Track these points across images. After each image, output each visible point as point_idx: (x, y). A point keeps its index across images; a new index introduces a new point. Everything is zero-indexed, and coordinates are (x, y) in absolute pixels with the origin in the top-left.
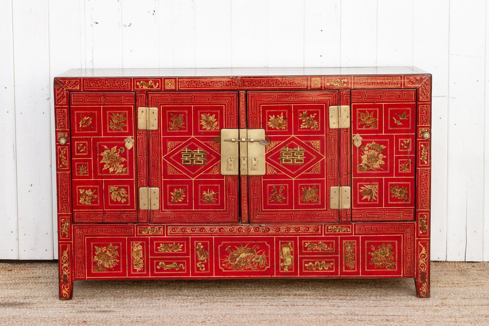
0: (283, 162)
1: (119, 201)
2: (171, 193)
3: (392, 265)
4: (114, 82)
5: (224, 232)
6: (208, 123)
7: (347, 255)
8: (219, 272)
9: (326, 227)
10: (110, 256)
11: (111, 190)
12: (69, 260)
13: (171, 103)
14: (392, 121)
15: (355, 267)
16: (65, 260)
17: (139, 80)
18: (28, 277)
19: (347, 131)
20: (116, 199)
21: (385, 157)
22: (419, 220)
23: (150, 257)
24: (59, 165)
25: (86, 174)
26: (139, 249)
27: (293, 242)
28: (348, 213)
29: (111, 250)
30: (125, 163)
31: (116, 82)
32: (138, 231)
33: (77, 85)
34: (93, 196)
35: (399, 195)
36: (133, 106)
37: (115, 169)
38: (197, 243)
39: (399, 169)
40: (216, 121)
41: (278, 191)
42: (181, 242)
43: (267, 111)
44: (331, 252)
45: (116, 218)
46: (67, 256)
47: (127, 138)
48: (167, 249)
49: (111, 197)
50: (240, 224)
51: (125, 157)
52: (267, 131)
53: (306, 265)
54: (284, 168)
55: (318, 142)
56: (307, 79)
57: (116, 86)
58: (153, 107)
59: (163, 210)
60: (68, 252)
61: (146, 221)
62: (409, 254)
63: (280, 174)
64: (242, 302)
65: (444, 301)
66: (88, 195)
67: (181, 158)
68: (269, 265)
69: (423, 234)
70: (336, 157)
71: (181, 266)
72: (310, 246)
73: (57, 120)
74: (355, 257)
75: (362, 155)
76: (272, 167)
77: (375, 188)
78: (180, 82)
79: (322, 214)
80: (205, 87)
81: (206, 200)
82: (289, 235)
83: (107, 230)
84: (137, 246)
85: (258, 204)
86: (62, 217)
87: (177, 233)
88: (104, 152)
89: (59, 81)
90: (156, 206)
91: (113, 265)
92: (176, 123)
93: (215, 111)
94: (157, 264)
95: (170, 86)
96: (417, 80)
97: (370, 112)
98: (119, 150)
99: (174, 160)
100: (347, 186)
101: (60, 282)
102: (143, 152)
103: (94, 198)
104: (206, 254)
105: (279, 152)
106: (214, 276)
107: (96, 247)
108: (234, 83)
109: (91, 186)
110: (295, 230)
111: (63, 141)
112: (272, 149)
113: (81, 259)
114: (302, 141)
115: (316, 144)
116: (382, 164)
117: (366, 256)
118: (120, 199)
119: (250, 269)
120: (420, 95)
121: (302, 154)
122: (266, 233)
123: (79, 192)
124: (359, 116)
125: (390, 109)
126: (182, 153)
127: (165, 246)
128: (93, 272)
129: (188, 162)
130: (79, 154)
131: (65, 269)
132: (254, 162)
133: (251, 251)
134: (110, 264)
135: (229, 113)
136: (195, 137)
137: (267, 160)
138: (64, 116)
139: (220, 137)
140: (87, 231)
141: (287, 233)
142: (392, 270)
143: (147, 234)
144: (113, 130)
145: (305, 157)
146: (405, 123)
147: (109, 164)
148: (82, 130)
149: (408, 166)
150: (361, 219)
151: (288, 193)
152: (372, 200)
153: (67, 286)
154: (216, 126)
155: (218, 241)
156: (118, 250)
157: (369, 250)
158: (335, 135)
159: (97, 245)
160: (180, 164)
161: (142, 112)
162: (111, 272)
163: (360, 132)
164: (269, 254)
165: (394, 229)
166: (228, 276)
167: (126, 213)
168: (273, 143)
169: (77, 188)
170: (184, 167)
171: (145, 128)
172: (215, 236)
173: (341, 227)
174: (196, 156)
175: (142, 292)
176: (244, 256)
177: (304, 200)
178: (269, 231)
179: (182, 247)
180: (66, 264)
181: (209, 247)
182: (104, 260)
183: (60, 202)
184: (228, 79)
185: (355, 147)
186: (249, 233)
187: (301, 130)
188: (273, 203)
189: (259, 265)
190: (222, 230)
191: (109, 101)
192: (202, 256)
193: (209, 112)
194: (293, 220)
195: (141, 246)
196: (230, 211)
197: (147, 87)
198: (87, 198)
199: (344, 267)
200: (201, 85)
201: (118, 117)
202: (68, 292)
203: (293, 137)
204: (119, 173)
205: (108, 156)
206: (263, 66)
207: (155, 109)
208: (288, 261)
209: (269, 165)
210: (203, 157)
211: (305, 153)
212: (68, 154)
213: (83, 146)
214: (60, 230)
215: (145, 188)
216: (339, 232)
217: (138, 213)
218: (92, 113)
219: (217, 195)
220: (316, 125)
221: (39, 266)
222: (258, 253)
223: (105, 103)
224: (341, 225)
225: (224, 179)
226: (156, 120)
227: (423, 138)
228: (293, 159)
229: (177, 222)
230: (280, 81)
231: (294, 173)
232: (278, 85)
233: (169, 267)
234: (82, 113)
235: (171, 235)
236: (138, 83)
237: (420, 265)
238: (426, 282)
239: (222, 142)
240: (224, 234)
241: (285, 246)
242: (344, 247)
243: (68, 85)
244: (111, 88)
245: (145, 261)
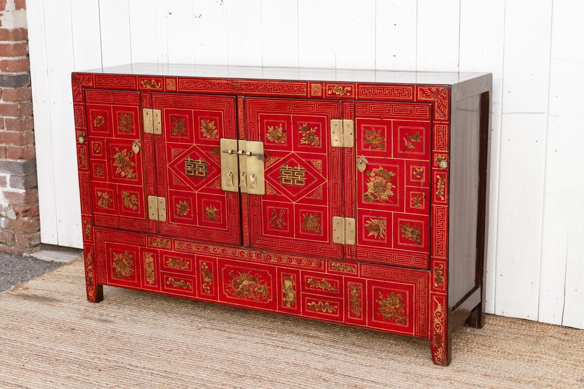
0: (283, 183)
1: (131, 208)
2: (177, 205)
3: (402, 319)
5: (227, 254)
6: (209, 130)
7: (353, 299)
8: (223, 297)
9: (329, 263)
10: (126, 264)
11: (124, 195)
13: (173, 105)
14: (402, 142)
15: (361, 315)
16: (89, 263)
19: (351, 151)
20: (129, 205)
21: (394, 187)
22: (434, 270)
23: (160, 271)
24: (80, 165)
25: (102, 176)
26: (150, 261)
27: (295, 275)
28: (353, 250)
29: (126, 258)
30: (133, 168)
31: (123, 80)
32: (149, 242)
33: (90, 82)
34: (109, 200)
35: (411, 236)
36: (138, 107)
37: (126, 173)
38: (202, 263)
39: (411, 203)
40: (215, 129)
41: (278, 215)
42: (188, 259)
43: (265, 121)
44: (335, 293)
45: (129, 225)
46: (90, 258)
47: (134, 141)
48: (175, 265)
49: (124, 203)
50: (242, 248)
51: (134, 161)
52: (266, 144)
53: (309, 304)
54: (284, 189)
55: (320, 162)
56: (307, 85)
57: (123, 84)
58: (157, 109)
59: (169, 222)
60: (91, 254)
61: (155, 232)
62: (422, 309)
63: (279, 195)
66: (105, 198)
67: (185, 168)
68: (272, 298)
69: (439, 287)
70: (339, 182)
71: (188, 285)
72: (313, 282)
73: (76, 118)
74: (360, 303)
75: (368, 182)
76: (272, 186)
77: (382, 224)
78: (181, 82)
79: (324, 247)
80: (204, 89)
81: (209, 216)
82: (291, 267)
83: (122, 237)
84: (149, 258)
85: (258, 227)
86: (85, 218)
87: (183, 249)
88: (116, 154)
89: (75, 77)
90: (163, 216)
91: (129, 274)
92: (179, 128)
93: (214, 117)
94: (167, 279)
95: (171, 86)
96: (432, 92)
97: (377, 129)
98: (129, 153)
99: (178, 169)
100: (352, 217)
101: (87, 283)
102: (150, 157)
103: (110, 203)
104: (211, 275)
105: (278, 170)
106: (218, 301)
107: (114, 253)
108: (232, 86)
109: (107, 189)
110: (297, 262)
111: (81, 140)
112: (271, 165)
114: (302, 159)
115: (318, 163)
116: (390, 195)
117: (373, 304)
118: (132, 206)
119: (253, 299)
120: (436, 113)
121: (302, 174)
122: (267, 261)
123: (97, 194)
124: (364, 134)
125: (399, 127)
126: (185, 162)
127: (173, 261)
128: (112, 278)
129: (191, 172)
130: (95, 155)
131: (90, 272)
132: (253, 180)
133: (254, 280)
134: (126, 272)
135: (227, 120)
136: (196, 145)
137: (266, 177)
138: (81, 114)
139: (220, 147)
140: (106, 235)
141: (289, 264)
142: (403, 326)
143: (157, 246)
144: (122, 132)
145: (306, 179)
146: (418, 146)
147: (120, 167)
148: (96, 130)
149: (422, 200)
150: (367, 259)
151: (288, 218)
152: (380, 238)
153: (92, 288)
154: (215, 135)
155: (222, 263)
156: (132, 259)
157: (377, 297)
158: (338, 155)
159: (114, 251)
160: (184, 175)
161: (147, 114)
162: (127, 281)
163: (366, 153)
164: (271, 286)
165: (405, 276)
166: (231, 303)
167: (138, 222)
168: (272, 159)
169: (96, 190)
171: (150, 132)
172: (219, 257)
173: (346, 265)
174: (198, 166)
176: (247, 284)
177: (305, 229)
178: (270, 259)
179: (189, 264)
180: (91, 266)
181: (213, 269)
182: (121, 268)
183: (82, 203)
184: (226, 82)
185: (359, 171)
186: (250, 259)
187: (301, 146)
188: (273, 228)
189: (261, 296)
190: (225, 252)
191: (118, 100)
192: (207, 278)
193: (208, 118)
194: (295, 250)
195: (152, 258)
196: (232, 232)
197: (150, 87)
198: (104, 202)
199: (349, 313)
200: (200, 86)
201: (126, 118)
202: (93, 295)
203: (293, 153)
204: (129, 178)
205: (119, 159)
207: (159, 112)
208: (290, 297)
209: (268, 184)
210: (204, 168)
211: (306, 173)
212: (86, 154)
213: (97, 148)
214: (84, 232)
215: (153, 197)
216: (343, 271)
217: (148, 223)
218: (104, 113)
219: (219, 211)
220: (317, 142)
222: (260, 282)
223: (113, 102)
224: (346, 264)
225: (225, 196)
226: (159, 123)
227: (439, 167)
228: (293, 179)
229: (183, 237)
230: (278, 86)
231: (294, 196)
232: (277, 90)
233: (178, 285)
234: (96, 112)
235: (178, 250)
236: (142, 82)
237: (435, 325)
238: (442, 347)
239: (222, 154)
240: (227, 257)
241: (287, 279)
242: (348, 290)
243: (82, 81)
244: (119, 86)
245: (156, 275)
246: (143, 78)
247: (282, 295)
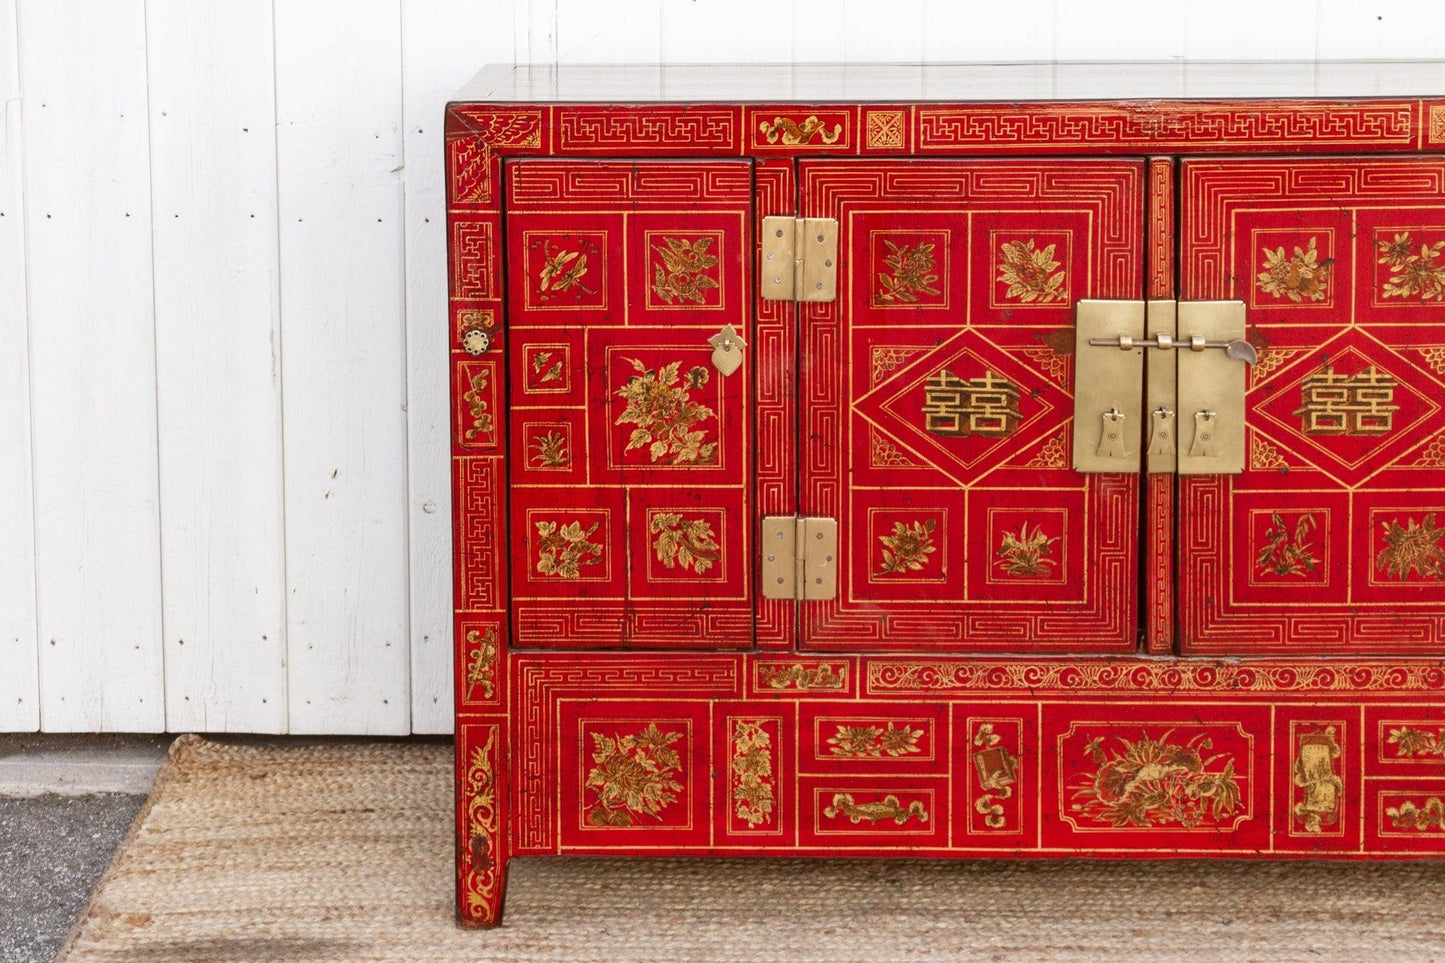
0: (1314, 427)
1: (686, 566)
2: (882, 538)
4: (673, 121)
5: (1079, 684)
6: (1029, 275)
8: (1057, 833)
10: (649, 769)
11: (656, 525)
12: (494, 782)
13: (887, 199)
16: (480, 784)
17: (767, 113)
18: (326, 807)
20: (676, 559)
23: (798, 775)
24: (461, 433)
25: (564, 464)
26: (757, 745)
27: (1343, 724)
29: (651, 746)
30: (709, 425)
31: (680, 121)
32: (755, 679)
33: (531, 133)
34: (588, 548)
36: (742, 213)
37: (673, 447)
38: (976, 726)
40: (1058, 270)
41: (1291, 534)
42: (919, 720)
43: (1255, 231)
45: (675, 628)
46: (486, 767)
47: (719, 331)
48: (861, 746)
49: (654, 552)
50: (1143, 657)
51: (711, 402)
52: (1254, 306)
53: (1392, 811)
54: (1318, 446)
56: (1415, 110)
57: (679, 136)
58: (821, 216)
59: (851, 600)
60: (491, 754)
61: (785, 639)
63: (1299, 469)
64: (1150, 949)
66: (569, 543)
67: (923, 409)
68: (1251, 810)
71: (916, 810)
72: (1410, 740)
73: (457, 263)
76: (1271, 443)
78: (925, 121)
80: (1019, 141)
81: (1013, 564)
82: (1330, 700)
83: (639, 675)
84: (750, 735)
85: (1212, 582)
86: (471, 624)
87: (901, 689)
88: (630, 382)
89: (465, 117)
90: (822, 582)
91: (658, 803)
92: (907, 277)
93: (1055, 232)
94: (826, 800)
95: (885, 136)
98: (690, 376)
99: (897, 417)
101: (459, 862)
102: (779, 381)
103: (591, 556)
104: (1010, 764)
105: (1298, 388)
106: (1039, 849)
107: (595, 735)
108: (1133, 125)
109: (582, 511)
110: (1352, 679)
111: (477, 343)
112: (1270, 374)
113: (540, 777)
114: (1386, 346)
115: (1442, 356)
118: (691, 559)
119: (1178, 824)
121: (1386, 395)
122: (1240, 690)
123: (535, 530)
126: (927, 388)
127: (855, 736)
128: (583, 827)
129: (949, 421)
130: (538, 391)
131: (479, 816)
132: (1203, 426)
133: (1183, 758)
134: (648, 797)
135: (1109, 238)
136: (976, 329)
137: (1251, 417)
138: (482, 249)
139: (1073, 332)
140: (565, 675)
141: (1320, 690)
143: (790, 691)
144: (666, 303)
145: (1397, 408)
147: (648, 428)
148: (550, 303)
151: (1328, 542)
153: (487, 876)
154: (1056, 290)
155: (1058, 717)
156: (680, 747)
159: (599, 729)
160: (919, 433)
161: (779, 234)
162: (650, 828)
164: (1251, 770)
166: (1090, 850)
167: (713, 612)
168: (1277, 353)
169: (528, 517)
170: (934, 443)
171: (788, 296)
172: (1047, 698)
174: (978, 400)
175: (758, 892)
176: (1156, 775)
177: (1389, 570)
178: (1251, 683)
179: (921, 739)
180: (484, 797)
181: (1020, 741)
182: (626, 784)
183: (463, 568)
184: (1107, 112)
186: (1175, 690)
187: (1384, 305)
188: (1270, 577)
189: (1209, 809)
190: (1072, 679)
191: (652, 193)
192: (996, 775)
193: (1030, 236)
194: (1347, 643)
195: (767, 735)
196: (1104, 610)
197: (797, 141)
198: (565, 556)
200: (1005, 132)
201: (686, 252)
202: (489, 901)
203: (1353, 329)
204: (688, 462)
205: (646, 399)
206: (1168, 57)
207: (828, 225)
208: (1321, 798)
209: (1257, 435)
210: (1004, 404)
211: (1398, 391)
212: (494, 391)
213: (551, 363)
214: (464, 673)
215: (782, 518)
217: (755, 613)
218: (588, 239)
219: (1057, 546)
220: (1443, 287)
222: (1206, 763)
223: (638, 199)
225: (1086, 489)
226: (828, 264)
228: (1352, 415)
229: (901, 647)
230: (1309, 118)
231: (1352, 467)
232: (1302, 132)
233: (870, 814)
234: (550, 237)
235: (878, 693)
236: (763, 127)
239: (1082, 350)
240: (1082, 693)
241: (1310, 741)
243: (498, 130)
244: (661, 143)
245: (781, 791)
246: (770, 113)
247: (1291, 794)
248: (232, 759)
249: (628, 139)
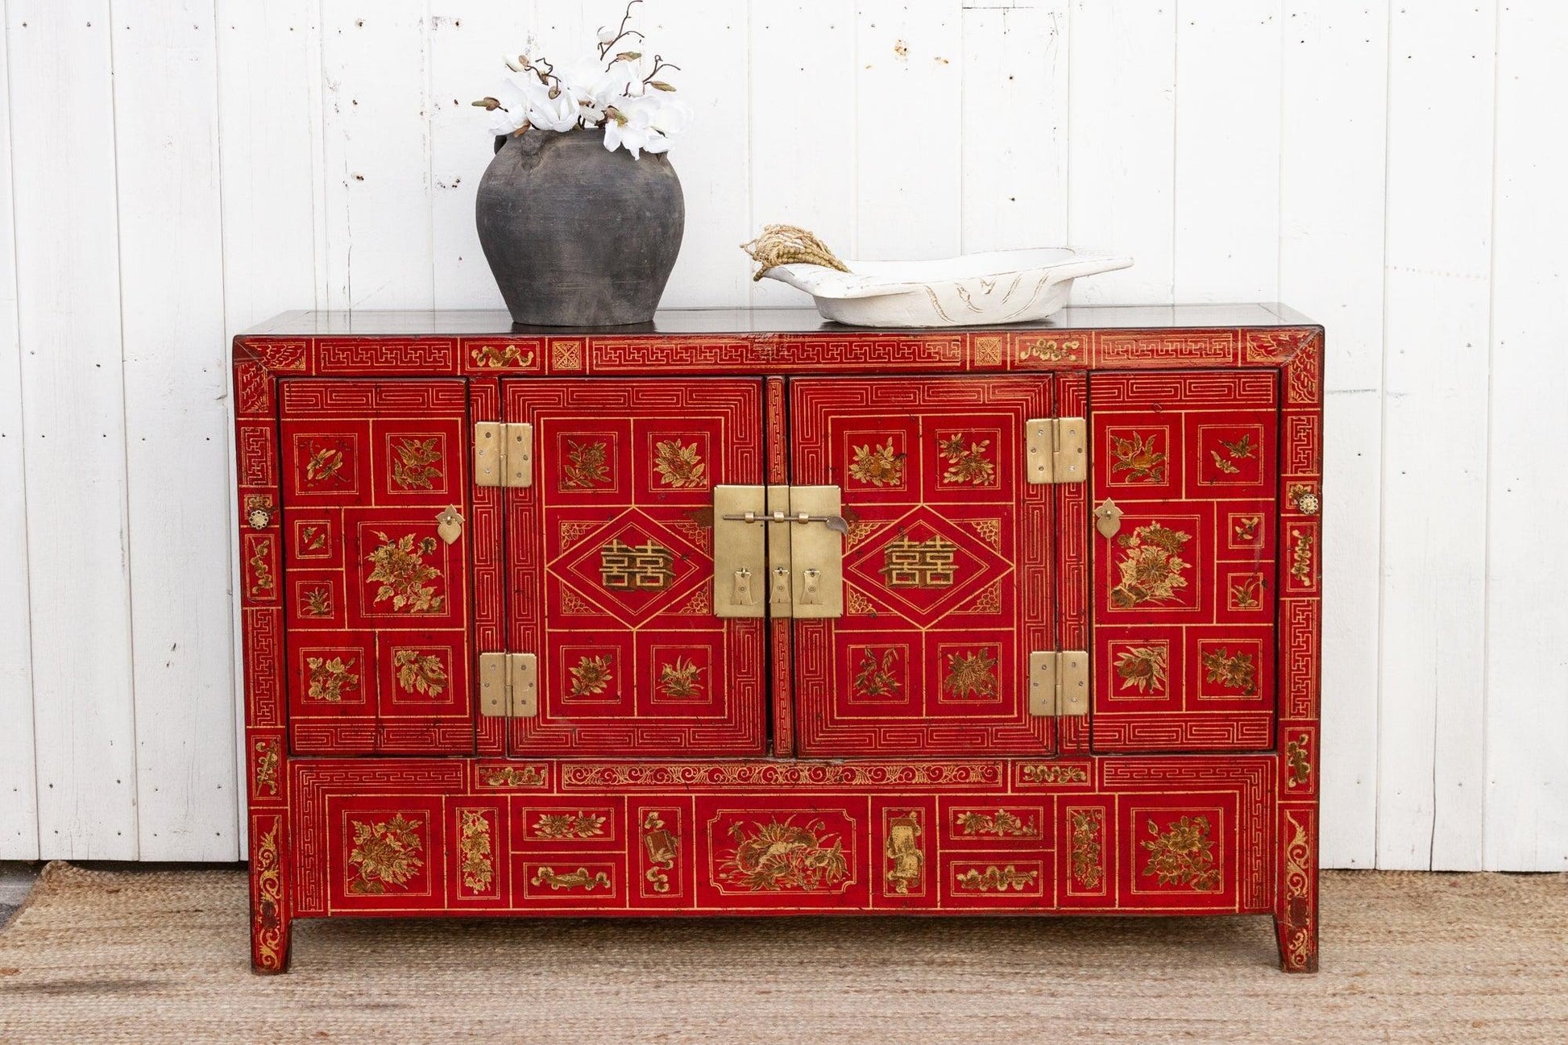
0: (895, 582)
1: (422, 691)
2: (571, 669)
3: (1208, 877)
4: (406, 350)
5: (723, 781)
6: (678, 467)
7: (1079, 848)
8: (709, 896)
9: (1018, 768)
10: (397, 849)
11: (399, 660)
12: (278, 861)
13: (569, 409)
14: (1209, 461)
15: (1101, 883)
16: (268, 861)
17: (477, 343)
18: (165, 909)
19: (1078, 492)
20: (414, 686)
21: (1188, 566)
22: (1287, 748)
23: (511, 852)
24: (248, 589)
25: (328, 613)
26: (479, 830)
27: (923, 810)
28: (1083, 727)
29: (398, 831)
30: (438, 581)
31: (411, 349)
32: (477, 779)
33: (298, 359)
34: (347, 677)
35: (1230, 676)
36: (459, 419)
37: (411, 599)
38: (646, 814)
39: (1230, 601)
40: (699, 462)
41: (879, 664)
42: (602, 809)
43: (847, 433)
44: (1032, 839)
45: (414, 739)
46: (271, 848)
47: (443, 510)
48: (559, 829)
49: (398, 680)
50: (771, 760)
51: (438, 564)
52: (847, 490)
53: (961, 877)
54: (898, 597)
55: (995, 523)
56: (964, 341)
57: (411, 361)
58: (519, 422)
59: (548, 717)
60: (276, 838)
61: (498, 748)
62: (1257, 845)
63: (884, 614)
64: (776, 981)
65: (1359, 982)
66: (333, 674)
67: (601, 570)
68: (855, 876)
69: (1298, 787)
70: (1046, 567)
71: (601, 879)
72: (973, 822)
73: (244, 460)
74: (1100, 855)
75: (1122, 561)
76: (864, 595)
77: (1157, 656)
78: (597, 349)
79: (1006, 730)
80: (668, 364)
81: (670, 688)
82: (913, 791)
83: (388, 776)
84: (474, 822)
85: (820, 700)
86: (258, 737)
87: (588, 785)
88: (377, 550)
89: (248, 347)
90: (526, 704)
91: (405, 875)
92: (586, 468)
93: (696, 434)
94: (533, 872)
95: (567, 361)
96: (1280, 343)
97: (1145, 435)
98: (422, 545)
99: (581, 575)
100: (1080, 649)
101: (253, 922)
102: (491, 549)
103: (349, 684)
104: (672, 843)
105: (881, 553)
106: (696, 908)
107: (355, 823)
108: (753, 351)
109: (342, 649)
110: (928, 775)
111: (260, 520)
112: (860, 541)
114: (947, 520)
115: (990, 528)
116: (1179, 587)
117: (1133, 853)
118: (426, 686)
119: (799, 888)
120: (1290, 389)
121: (948, 557)
122: (845, 784)
123: (307, 664)
124: (1114, 447)
125: (1202, 427)
126: (602, 553)
127: (553, 822)
128: (347, 894)
129: (620, 579)
130: (307, 557)
131: (268, 887)
132: (809, 580)
133: (802, 838)
134: (397, 871)
135: (737, 438)
136: (639, 508)
137: (846, 574)
138: (263, 448)
139: (713, 509)
140: (332, 777)
141: (905, 784)
142: (1209, 892)
143: (503, 787)
144: (403, 489)
145: (957, 567)
146: (1247, 468)
147: (391, 585)
148: (315, 489)
149: (1257, 590)
150: (1119, 745)
151: (907, 670)
152: (1151, 692)
153: (274, 933)
154: (699, 478)
155: (707, 806)
156: (420, 832)
157: (1143, 834)
158: (1044, 504)
159: (359, 818)
160: (598, 588)
161: (488, 435)
162: (399, 894)
163: (1115, 494)
164: (854, 846)
165: (1214, 774)
166: (735, 909)
167: (443, 727)
168: (865, 526)
169: (301, 654)
170: (609, 595)
171: (496, 483)
172: (699, 791)
173: (1061, 767)
174: (642, 562)
175: (491, 954)
176: (783, 851)
177: (954, 691)
178: (852, 779)
179: (604, 824)
180: (271, 871)
181: (679, 825)
182: (379, 861)
183: (252, 694)
184: (733, 342)
185: (1101, 538)
186: (795, 784)
187: (945, 489)
188: (864, 697)
189: (823, 876)
190: (718, 776)
191: (390, 404)
192: (661, 851)
193: (679, 437)
194: (924, 747)
195: (486, 822)
196: (740, 723)
197: (500, 365)
198: (330, 684)
199: (1069, 884)
200: (657, 357)
201: (417, 450)
202: (276, 952)
203: (923, 507)
204: (422, 611)
205: (389, 563)
207: (525, 428)
208: (907, 867)
209: (852, 588)
210: (661, 565)
211: (957, 554)
212: (273, 558)
213: (316, 535)
214: (254, 775)
215: (495, 654)
216: (1055, 781)
217: (476, 728)
218: (342, 440)
219: (704, 674)
220: (989, 475)
221: (197, 880)
222: (821, 841)
223: (380, 409)
224: (1062, 763)
225: (724, 630)
226: (526, 459)
227: (1298, 510)
228: (923, 572)
229: (588, 753)
230: (884, 347)
231: (924, 612)
232: (879, 357)
233: (566, 883)
234: (315, 439)
235: (570, 788)
236: (474, 353)
237: (1288, 878)
238: (1306, 927)
239: (719, 523)
240: (726, 788)
241: (898, 823)
242: (1068, 827)
243: (273, 357)
244: (397, 366)
245: (498, 866)
246: (481, 343)
247: (885, 864)
248: (93, 881)
249: (372, 363)
